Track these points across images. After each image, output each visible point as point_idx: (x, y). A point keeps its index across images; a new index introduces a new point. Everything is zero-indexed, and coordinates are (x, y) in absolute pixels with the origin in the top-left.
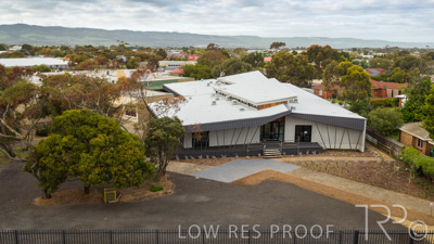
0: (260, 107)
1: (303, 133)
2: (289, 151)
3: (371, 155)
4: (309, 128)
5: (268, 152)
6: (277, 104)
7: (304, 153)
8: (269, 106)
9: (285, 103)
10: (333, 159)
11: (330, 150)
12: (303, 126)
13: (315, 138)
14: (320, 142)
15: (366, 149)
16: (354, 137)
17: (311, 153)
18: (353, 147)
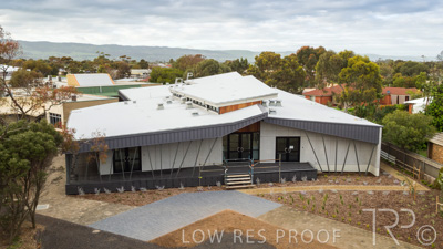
0: (223, 110)
1: (288, 150)
2: (266, 177)
3: (390, 181)
4: (297, 141)
5: (231, 179)
6: (248, 105)
7: (289, 180)
8: (236, 107)
9: (260, 103)
10: (334, 188)
11: (329, 173)
12: (288, 138)
13: (306, 155)
14: (313, 161)
15: (381, 171)
16: (364, 153)
17: (299, 179)
18: (363, 168)
